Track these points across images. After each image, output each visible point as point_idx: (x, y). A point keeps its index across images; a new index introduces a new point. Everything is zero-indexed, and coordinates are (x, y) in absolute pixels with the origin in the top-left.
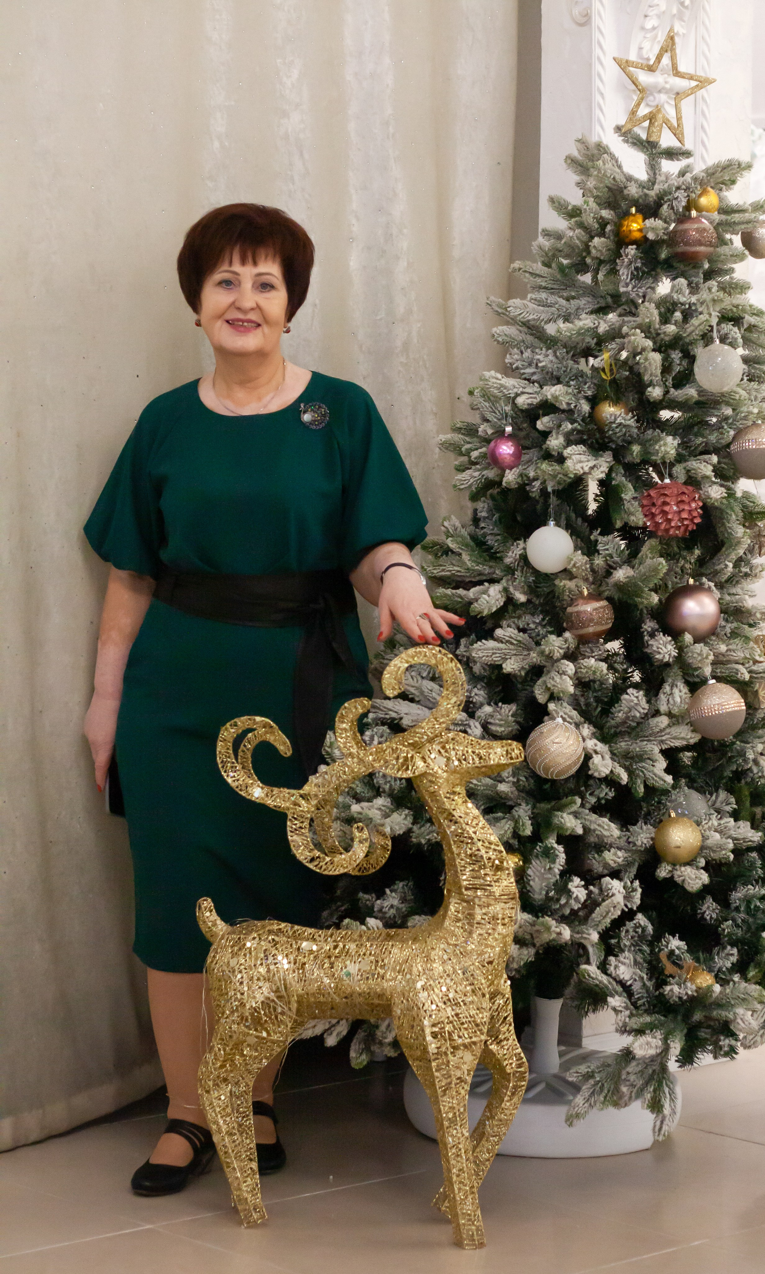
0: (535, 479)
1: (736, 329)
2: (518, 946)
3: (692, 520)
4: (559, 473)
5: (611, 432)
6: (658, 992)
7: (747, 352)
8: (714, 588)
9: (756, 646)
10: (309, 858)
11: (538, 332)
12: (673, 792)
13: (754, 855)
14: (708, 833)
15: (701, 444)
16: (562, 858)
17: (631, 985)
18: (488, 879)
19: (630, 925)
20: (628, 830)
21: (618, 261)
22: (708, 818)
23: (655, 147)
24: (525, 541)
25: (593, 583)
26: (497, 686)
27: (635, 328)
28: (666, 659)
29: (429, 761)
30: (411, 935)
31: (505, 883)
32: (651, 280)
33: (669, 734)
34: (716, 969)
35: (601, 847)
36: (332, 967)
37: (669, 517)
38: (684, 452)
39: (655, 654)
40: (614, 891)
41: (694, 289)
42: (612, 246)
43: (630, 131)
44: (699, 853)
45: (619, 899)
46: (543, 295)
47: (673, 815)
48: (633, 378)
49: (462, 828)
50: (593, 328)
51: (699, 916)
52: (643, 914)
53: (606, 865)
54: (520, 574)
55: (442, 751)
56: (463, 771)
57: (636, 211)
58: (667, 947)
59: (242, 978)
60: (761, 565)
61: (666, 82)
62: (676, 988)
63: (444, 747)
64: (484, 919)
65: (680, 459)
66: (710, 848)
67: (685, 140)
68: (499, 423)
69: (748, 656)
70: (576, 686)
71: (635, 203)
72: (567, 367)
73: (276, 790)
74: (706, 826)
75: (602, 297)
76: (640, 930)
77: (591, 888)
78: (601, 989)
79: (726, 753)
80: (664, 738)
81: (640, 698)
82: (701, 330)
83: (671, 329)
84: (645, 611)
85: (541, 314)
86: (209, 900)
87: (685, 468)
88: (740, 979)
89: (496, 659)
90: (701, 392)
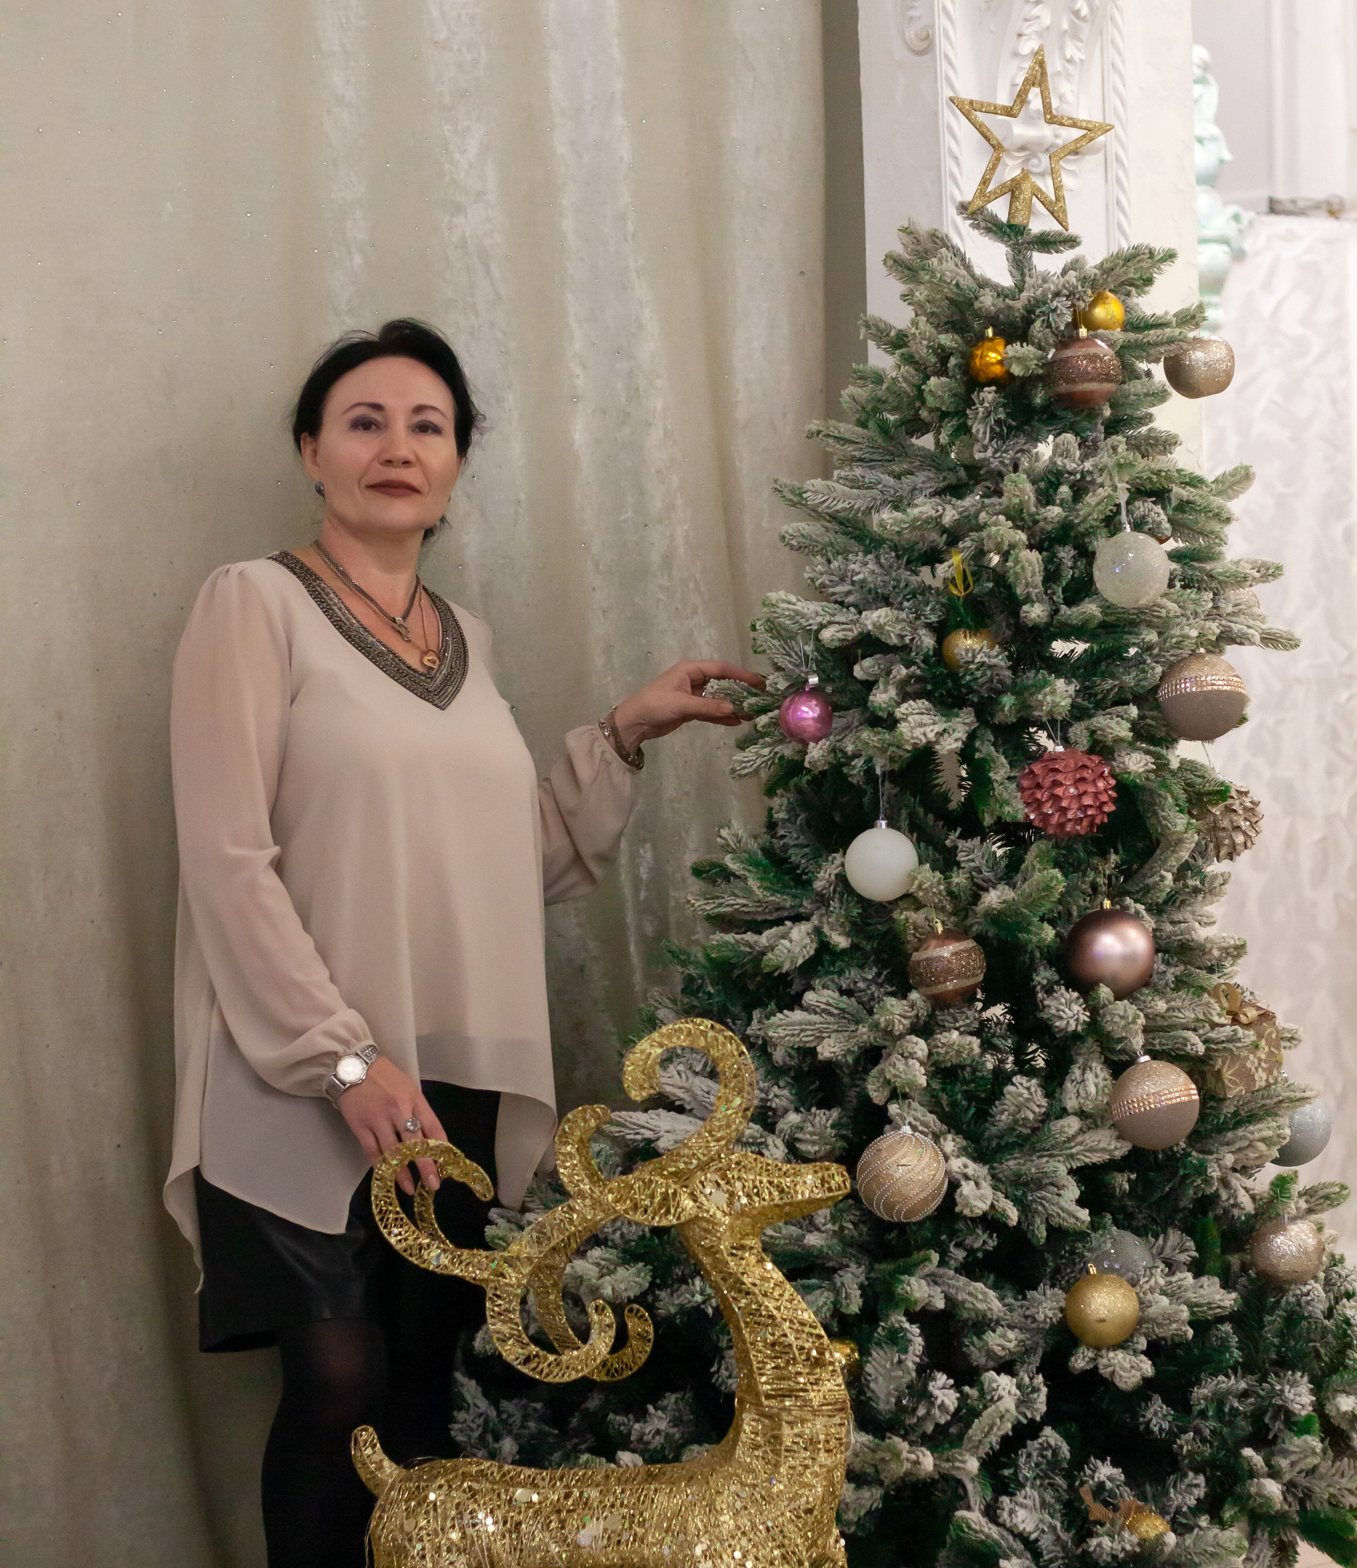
0: (856, 756)
1: (1158, 509)
2: (853, 1485)
3: (1100, 808)
4: (889, 745)
5: (968, 678)
6: (1080, 1550)
7: (1181, 545)
8: (1144, 913)
9: (1212, 1001)
10: (522, 1358)
11: (855, 529)
12: (1093, 1235)
13: (1227, 1328)
14: (1149, 1296)
15: (1112, 689)
16: (918, 1343)
17: (1037, 1540)
18: (802, 1380)
19: (1033, 1446)
20: (1025, 1298)
21: (968, 412)
22: (1148, 1273)
23: (1022, 234)
24: (844, 854)
25: (954, 914)
26: (813, 1083)
27: (997, 514)
28: (1072, 1027)
29: (702, 1199)
30: (684, 1472)
31: (829, 1385)
32: (1022, 440)
33: (1081, 1143)
34: (1172, 1510)
35: (982, 1324)
36: (563, 1528)
37: (1064, 804)
38: (1086, 703)
39: (1055, 1019)
40: (1001, 1392)
41: (1089, 448)
42: (961, 390)
43: (981, 210)
44: (1136, 1330)
45: (1008, 1403)
46: (858, 472)
47: (1093, 1270)
48: (1001, 593)
49: (757, 1302)
50: (936, 518)
51: (1142, 1428)
52: (1054, 1428)
53: (990, 1354)
54: (837, 905)
55: (722, 1182)
56: (755, 1212)
57: (995, 334)
58: (1093, 1478)
59: (423, 1549)
60: (1222, 875)
61: (1057, 136)
62: (1106, 1542)
63: (724, 1177)
64: (797, 1443)
65: (1078, 713)
66: (1153, 1320)
67: (1069, 221)
68: (797, 671)
69: (1201, 1017)
70: (931, 1075)
71: (992, 320)
72: (899, 581)
73: (466, 1253)
74: (1147, 1287)
75: (950, 469)
76: (1049, 1453)
77: (967, 1389)
78: (989, 1547)
79: (1177, 1172)
80: (1074, 1151)
81: (1033, 1089)
82: (1100, 512)
83: (1055, 512)
84: (1038, 955)
85: (857, 500)
86: (371, 1429)
87: (1087, 729)
88: (1211, 1523)
89: (807, 1039)
90: (1107, 608)
